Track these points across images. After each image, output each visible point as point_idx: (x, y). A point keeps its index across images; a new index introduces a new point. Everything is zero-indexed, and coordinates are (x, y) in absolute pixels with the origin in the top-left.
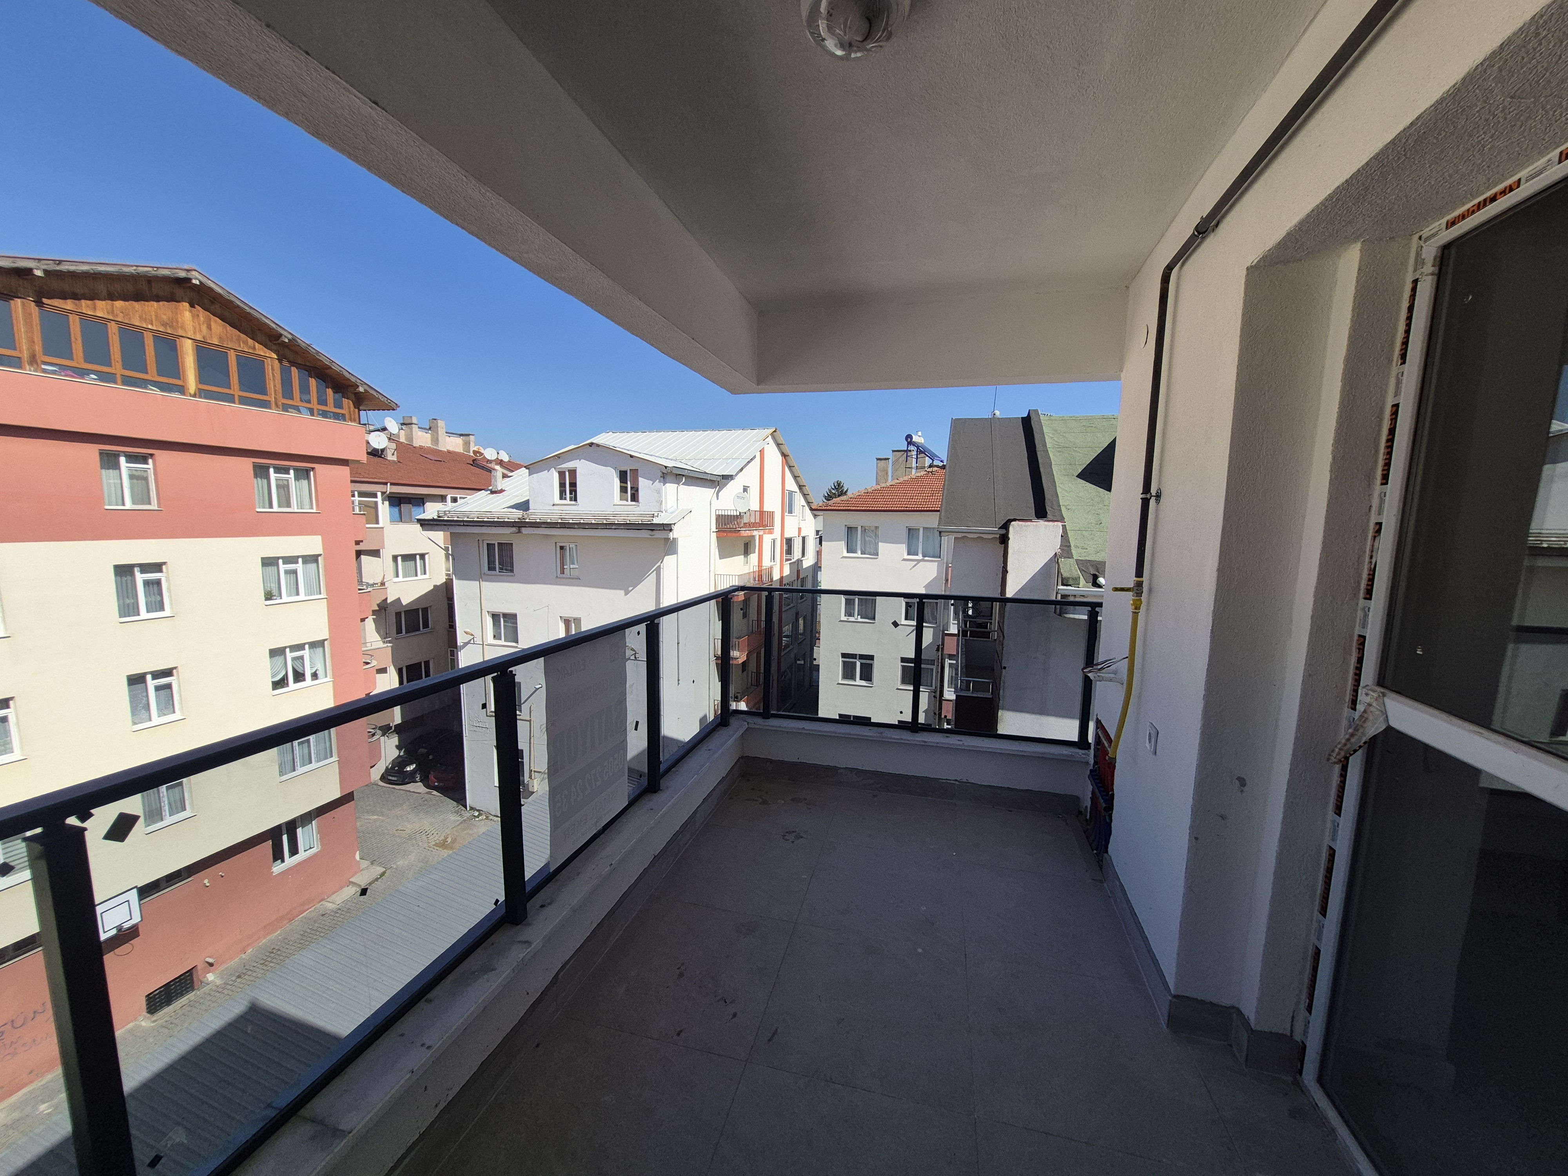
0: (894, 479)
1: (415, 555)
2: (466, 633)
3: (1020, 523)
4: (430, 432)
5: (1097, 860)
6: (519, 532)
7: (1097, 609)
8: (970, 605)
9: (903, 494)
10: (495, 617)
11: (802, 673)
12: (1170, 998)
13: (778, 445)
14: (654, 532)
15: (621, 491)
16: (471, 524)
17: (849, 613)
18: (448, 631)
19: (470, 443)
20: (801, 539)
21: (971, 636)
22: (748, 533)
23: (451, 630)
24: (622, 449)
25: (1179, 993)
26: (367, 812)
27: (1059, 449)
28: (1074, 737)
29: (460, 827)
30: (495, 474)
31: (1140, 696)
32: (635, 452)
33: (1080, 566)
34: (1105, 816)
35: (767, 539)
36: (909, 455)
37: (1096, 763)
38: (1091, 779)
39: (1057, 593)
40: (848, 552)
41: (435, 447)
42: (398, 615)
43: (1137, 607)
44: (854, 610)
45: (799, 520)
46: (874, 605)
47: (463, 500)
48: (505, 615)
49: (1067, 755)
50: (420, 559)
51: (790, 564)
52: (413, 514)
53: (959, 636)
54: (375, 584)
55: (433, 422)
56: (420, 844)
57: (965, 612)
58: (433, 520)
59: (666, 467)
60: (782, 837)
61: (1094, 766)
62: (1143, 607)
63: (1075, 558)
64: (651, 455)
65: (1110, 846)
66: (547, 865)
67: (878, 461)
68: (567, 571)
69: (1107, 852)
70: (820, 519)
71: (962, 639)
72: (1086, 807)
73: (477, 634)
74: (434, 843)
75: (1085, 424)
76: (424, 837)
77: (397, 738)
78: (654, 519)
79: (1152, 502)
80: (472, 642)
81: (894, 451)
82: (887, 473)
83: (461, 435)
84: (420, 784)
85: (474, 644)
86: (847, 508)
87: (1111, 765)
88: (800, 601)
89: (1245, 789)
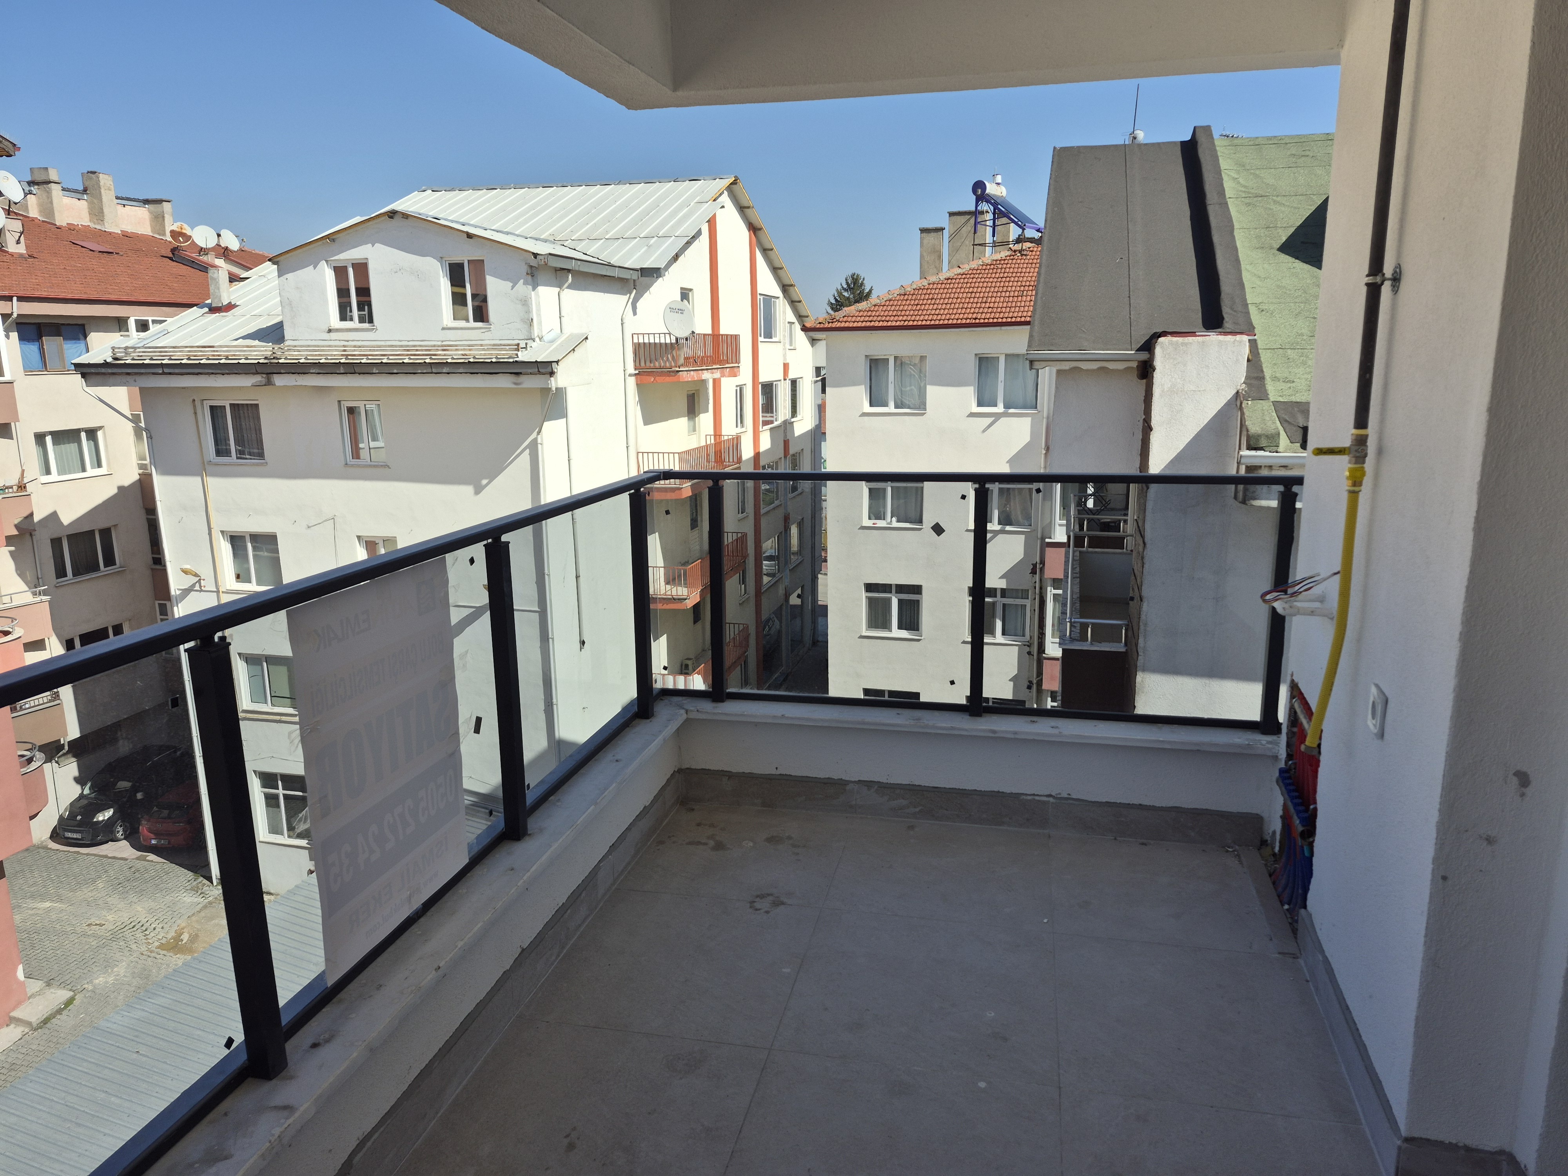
0: (952, 268)
1: (77, 432)
2: (185, 572)
3: (1175, 339)
4: (85, 197)
5: (1290, 920)
6: (269, 383)
7: (1295, 489)
8: (1090, 490)
9: (969, 295)
10: (236, 541)
11: (798, 622)
12: (1399, 1142)
13: (742, 209)
14: (522, 378)
15: (453, 304)
16: (177, 371)
17: (876, 513)
18: (152, 569)
19: (163, 217)
20: (788, 383)
21: (1090, 546)
22: (694, 376)
23: (158, 567)
24: (452, 221)
25: (1416, 1134)
26: (33, 897)
27: (1247, 200)
28: (1254, 714)
29: (203, 914)
30: (215, 276)
31: (1359, 640)
32: (476, 227)
33: (1279, 414)
34: (1302, 847)
35: (728, 386)
36: (979, 220)
37: (1289, 756)
38: (1281, 784)
39: (1239, 463)
40: (871, 405)
41: (98, 227)
42: (56, 543)
43: (1356, 481)
44: (885, 506)
45: (784, 349)
46: (919, 496)
47: (158, 327)
48: (255, 538)
49: (1239, 746)
50: (88, 440)
51: (771, 429)
52: (65, 355)
53: (1069, 546)
54: (8, 488)
55: (91, 179)
56: (134, 947)
57: (1081, 504)
58: (106, 364)
59: (535, 255)
60: (748, 905)
61: (1286, 763)
62: (1367, 481)
63: (1272, 399)
64: (507, 233)
65: (1310, 896)
66: (321, 977)
67: (924, 235)
68: (364, 454)
69: (1305, 907)
70: (822, 346)
71: (1074, 552)
72: (1274, 832)
73: (206, 572)
74: (157, 944)
75: (1294, 152)
76: (139, 935)
77: (75, 764)
78: (520, 353)
79: (1386, 290)
80: (197, 587)
81: (951, 214)
82: (940, 257)
83: (146, 202)
84: (125, 843)
85: (201, 591)
86: (868, 324)
87: (1313, 761)
88: (791, 495)
89: (1529, 791)
